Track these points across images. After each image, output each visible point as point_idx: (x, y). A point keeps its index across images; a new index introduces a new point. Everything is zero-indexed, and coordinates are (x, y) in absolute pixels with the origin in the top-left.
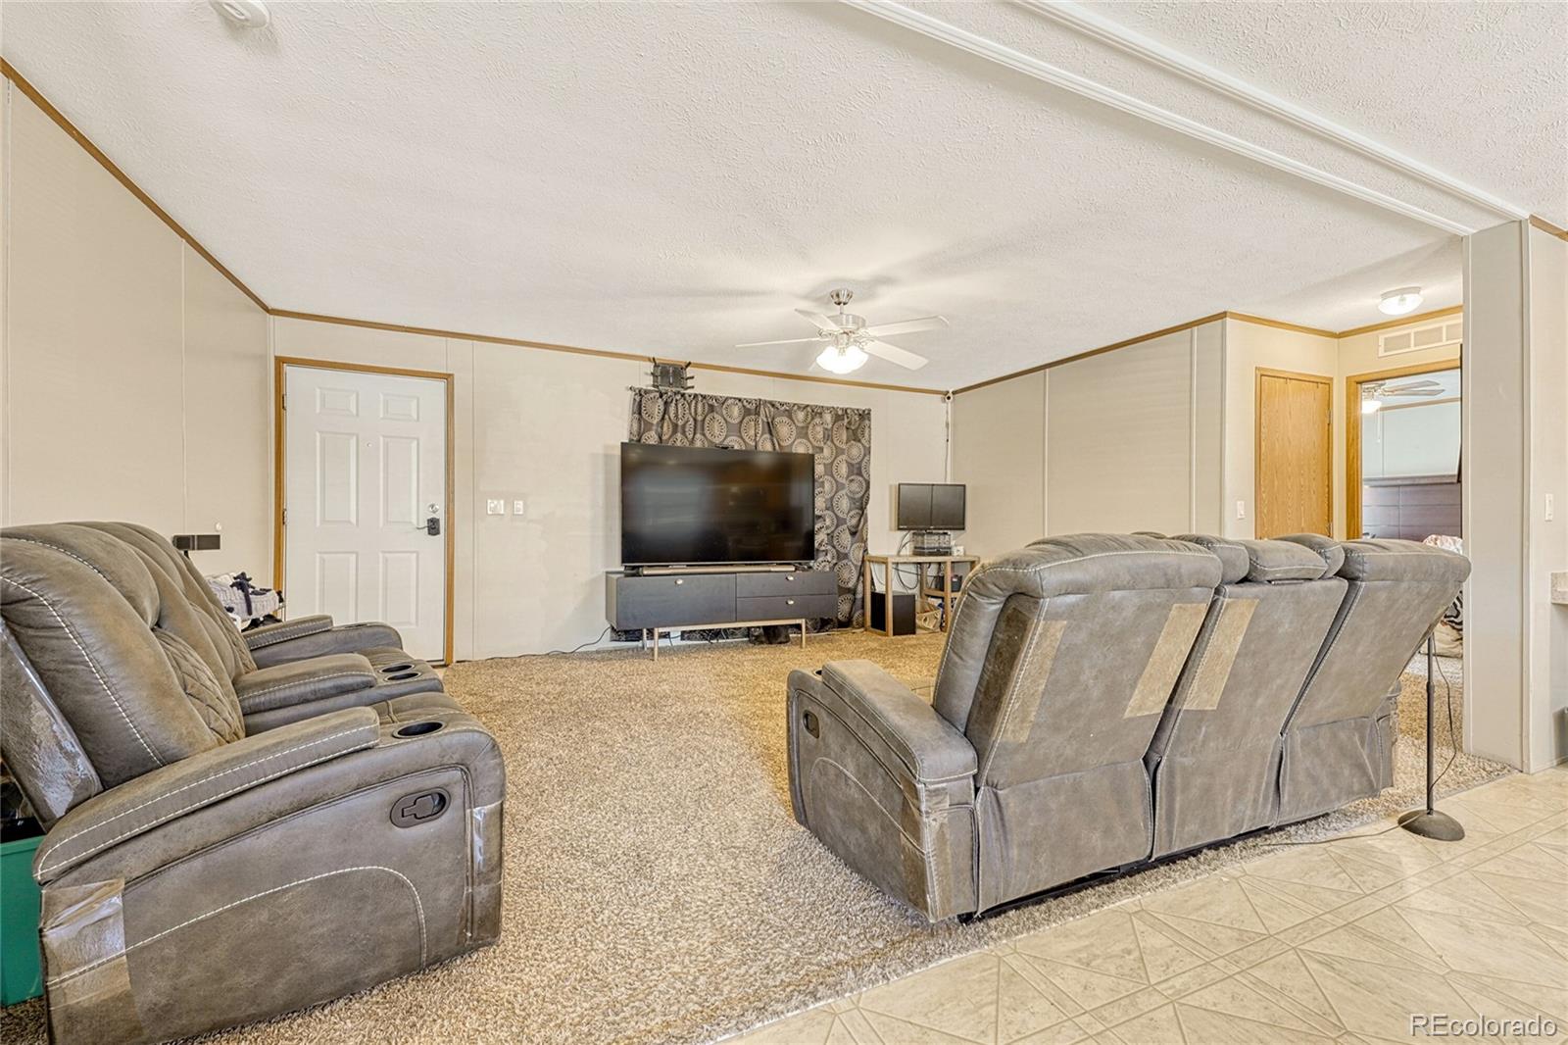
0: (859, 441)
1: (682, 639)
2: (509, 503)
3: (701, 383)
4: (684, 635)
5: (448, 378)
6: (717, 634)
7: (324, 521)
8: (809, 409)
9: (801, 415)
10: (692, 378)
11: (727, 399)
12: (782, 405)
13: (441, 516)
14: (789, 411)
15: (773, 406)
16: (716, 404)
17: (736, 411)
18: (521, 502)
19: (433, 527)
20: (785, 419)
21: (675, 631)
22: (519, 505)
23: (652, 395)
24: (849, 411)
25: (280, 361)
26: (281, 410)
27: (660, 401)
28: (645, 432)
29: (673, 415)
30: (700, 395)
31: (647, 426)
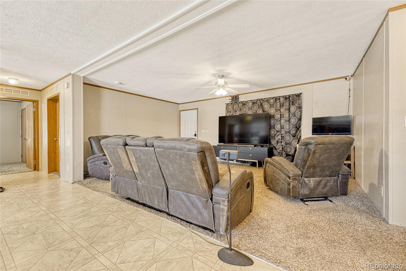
0: (294, 105)
2: (205, 130)
3: (242, 99)
5: (197, 109)
6: (245, 162)
7: (184, 134)
8: (274, 98)
9: (272, 101)
11: (248, 101)
12: (265, 99)
13: (196, 133)
14: (267, 100)
15: (262, 100)
16: (245, 103)
17: (250, 104)
19: (195, 135)
20: (266, 103)
22: (207, 131)
23: (230, 104)
24: (291, 96)
25: (180, 111)
26: (180, 118)
27: (232, 105)
28: (227, 113)
29: (234, 108)
30: (241, 102)
31: (228, 112)
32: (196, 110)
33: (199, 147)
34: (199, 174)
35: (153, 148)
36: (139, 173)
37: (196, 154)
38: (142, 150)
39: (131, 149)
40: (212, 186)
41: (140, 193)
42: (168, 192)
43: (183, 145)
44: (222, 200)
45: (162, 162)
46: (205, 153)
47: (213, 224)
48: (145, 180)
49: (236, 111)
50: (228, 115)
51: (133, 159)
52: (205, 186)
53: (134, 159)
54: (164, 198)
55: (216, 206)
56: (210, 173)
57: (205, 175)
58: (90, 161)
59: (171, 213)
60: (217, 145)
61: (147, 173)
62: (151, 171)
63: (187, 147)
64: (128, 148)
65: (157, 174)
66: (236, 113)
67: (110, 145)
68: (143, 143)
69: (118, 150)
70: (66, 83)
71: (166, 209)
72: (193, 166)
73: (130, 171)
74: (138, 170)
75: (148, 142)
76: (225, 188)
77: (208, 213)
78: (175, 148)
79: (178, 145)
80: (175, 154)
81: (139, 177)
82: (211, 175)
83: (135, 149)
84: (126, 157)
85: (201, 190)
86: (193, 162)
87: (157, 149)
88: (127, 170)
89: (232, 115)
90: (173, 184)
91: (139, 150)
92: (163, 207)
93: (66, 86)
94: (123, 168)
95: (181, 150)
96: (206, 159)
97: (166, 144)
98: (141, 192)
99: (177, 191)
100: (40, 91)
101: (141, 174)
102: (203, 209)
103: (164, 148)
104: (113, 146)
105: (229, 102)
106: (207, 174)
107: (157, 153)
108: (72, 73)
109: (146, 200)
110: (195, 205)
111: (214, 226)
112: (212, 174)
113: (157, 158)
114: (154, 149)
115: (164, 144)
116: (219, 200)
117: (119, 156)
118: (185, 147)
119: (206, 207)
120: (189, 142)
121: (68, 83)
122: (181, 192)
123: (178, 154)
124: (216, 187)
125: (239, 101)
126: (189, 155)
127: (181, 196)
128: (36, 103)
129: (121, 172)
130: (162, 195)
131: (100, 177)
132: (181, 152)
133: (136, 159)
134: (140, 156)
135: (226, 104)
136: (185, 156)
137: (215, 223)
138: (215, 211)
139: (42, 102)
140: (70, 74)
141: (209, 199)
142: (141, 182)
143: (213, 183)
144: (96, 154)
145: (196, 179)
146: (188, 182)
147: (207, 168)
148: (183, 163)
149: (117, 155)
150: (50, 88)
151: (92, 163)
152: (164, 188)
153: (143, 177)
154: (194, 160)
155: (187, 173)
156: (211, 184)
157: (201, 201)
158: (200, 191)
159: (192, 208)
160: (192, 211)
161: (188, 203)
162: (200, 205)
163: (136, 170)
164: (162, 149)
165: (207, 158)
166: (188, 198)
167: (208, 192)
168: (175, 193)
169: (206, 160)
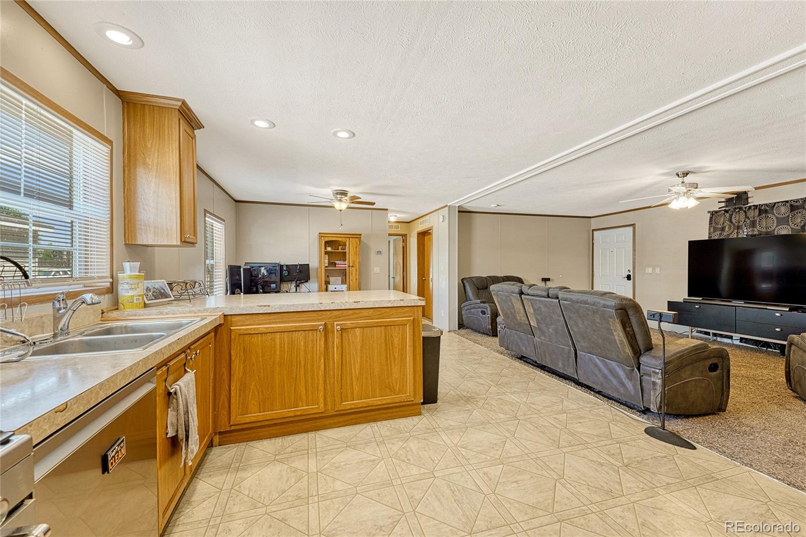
1: (740, 342)
2: (654, 269)
3: (756, 199)
4: (741, 340)
5: (633, 225)
10: (752, 197)
11: (775, 204)
13: (631, 274)
18: (659, 269)
19: (629, 277)
21: (737, 336)
23: (720, 213)
25: (593, 230)
26: (593, 244)
27: (727, 215)
28: (713, 233)
29: (733, 220)
30: (754, 206)
31: (715, 230)
32: (631, 228)
33: (618, 304)
34: (619, 334)
35: (557, 300)
36: (537, 326)
37: (614, 311)
38: (543, 300)
39: (528, 299)
40: (639, 353)
41: (538, 352)
42: (576, 354)
43: (597, 299)
44: (653, 372)
45: (570, 317)
46: (626, 311)
47: (641, 398)
48: (545, 336)
49: (738, 228)
50: (716, 238)
51: (530, 310)
52: (628, 350)
53: (532, 310)
54: (571, 361)
55: (645, 377)
56: (637, 336)
57: (627, 337)
58: (466, 308)
59: (582, 380)
60: (681, 300)
61: (548, 328)
62: (553, 327)
63: (602, 302)
64: (524, 298)
65: (562, 331)
66: (741, 231)
67: (502, 292)
68: (545, 294)
69: (512, 299)
70: (442, 217)
71: (574, 374)
72: (610, 324)
73: (525, 324)
74: (536, 324)
75: (551, 292)
76: (658, 357)
77: (634, 386)
78: (586, 303)
79: (590, 299)
80: (587, 309)
81: (537, 333)
82: (637, 339)
83: (533, 299)
84: (522, 308)
85: (622, 355)
86: (609, 319)
87: (563, 301)
88: (521, 323)
89: (726, 237)
90: (583, 344)
91: (539, 300)
92: (570, 372)
93: (441, 220)
94: (516, 319)
95: (594, 305)
96: (629, 318)
97: (575, 297)
98: (540, 350)
99: (589, 355)
100: (408, 223)
101: (539, 328)
102: (627, 380)
103: (571, 300)
104: (506, 293)
105: (719, 208)
106: (631, 338)
107: (563, 306)
108: (448, 205)
109: (546, 361)
110: (614, 373)
111: (642, 401)
112: (639, 338)
113: (562, 312)
114: (559, 301)
115: (572, 297)
116: (650, 371)
117: (513, 305)
118: (599, 303)
119: (630, 377)
120: (605, 297)
121: (443, 216)
122: (594, 356)
123: (591, 309)
124: (645, 355)
125: (749, 205)
126: (605, 311)
127: (595, 360)
128: (404, 237)
129: (513, 325)
130: (569, 357)
131: (477, 330)
132: (594, 307)
133: (535, 310)
134: (540, 307)
135: (709, 212)
136: (600, 312)
137: (644, 398)
138: (644, 384)
139: (410, 236)
140: (447, 206)
141: (636, 369)
142: (539, 337)
143: (642, 350)
144: (471, 300)
145: (615, 340)
146: (604, 344)
147: (631, 330)
148: (598, 320)
149: (510, 304)
150: (420, 220)
151: (468, 311)
152: (570, 349)
153: (543, 333)
154: (612, 318)
155: (602, 333)
156: (639, 351)
157: (624, 370)
158: (622, 357)
159: (610, 376)
160: (610, 380)
161: (606, 372)
162: (622, 374)
163: (533, 323)
164: (569, 302)
165: (631, 317)
166: (606, 364)
167: (634, 360)
168: (587, 357)
169: (628, 320)
